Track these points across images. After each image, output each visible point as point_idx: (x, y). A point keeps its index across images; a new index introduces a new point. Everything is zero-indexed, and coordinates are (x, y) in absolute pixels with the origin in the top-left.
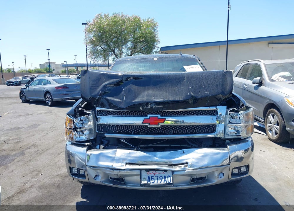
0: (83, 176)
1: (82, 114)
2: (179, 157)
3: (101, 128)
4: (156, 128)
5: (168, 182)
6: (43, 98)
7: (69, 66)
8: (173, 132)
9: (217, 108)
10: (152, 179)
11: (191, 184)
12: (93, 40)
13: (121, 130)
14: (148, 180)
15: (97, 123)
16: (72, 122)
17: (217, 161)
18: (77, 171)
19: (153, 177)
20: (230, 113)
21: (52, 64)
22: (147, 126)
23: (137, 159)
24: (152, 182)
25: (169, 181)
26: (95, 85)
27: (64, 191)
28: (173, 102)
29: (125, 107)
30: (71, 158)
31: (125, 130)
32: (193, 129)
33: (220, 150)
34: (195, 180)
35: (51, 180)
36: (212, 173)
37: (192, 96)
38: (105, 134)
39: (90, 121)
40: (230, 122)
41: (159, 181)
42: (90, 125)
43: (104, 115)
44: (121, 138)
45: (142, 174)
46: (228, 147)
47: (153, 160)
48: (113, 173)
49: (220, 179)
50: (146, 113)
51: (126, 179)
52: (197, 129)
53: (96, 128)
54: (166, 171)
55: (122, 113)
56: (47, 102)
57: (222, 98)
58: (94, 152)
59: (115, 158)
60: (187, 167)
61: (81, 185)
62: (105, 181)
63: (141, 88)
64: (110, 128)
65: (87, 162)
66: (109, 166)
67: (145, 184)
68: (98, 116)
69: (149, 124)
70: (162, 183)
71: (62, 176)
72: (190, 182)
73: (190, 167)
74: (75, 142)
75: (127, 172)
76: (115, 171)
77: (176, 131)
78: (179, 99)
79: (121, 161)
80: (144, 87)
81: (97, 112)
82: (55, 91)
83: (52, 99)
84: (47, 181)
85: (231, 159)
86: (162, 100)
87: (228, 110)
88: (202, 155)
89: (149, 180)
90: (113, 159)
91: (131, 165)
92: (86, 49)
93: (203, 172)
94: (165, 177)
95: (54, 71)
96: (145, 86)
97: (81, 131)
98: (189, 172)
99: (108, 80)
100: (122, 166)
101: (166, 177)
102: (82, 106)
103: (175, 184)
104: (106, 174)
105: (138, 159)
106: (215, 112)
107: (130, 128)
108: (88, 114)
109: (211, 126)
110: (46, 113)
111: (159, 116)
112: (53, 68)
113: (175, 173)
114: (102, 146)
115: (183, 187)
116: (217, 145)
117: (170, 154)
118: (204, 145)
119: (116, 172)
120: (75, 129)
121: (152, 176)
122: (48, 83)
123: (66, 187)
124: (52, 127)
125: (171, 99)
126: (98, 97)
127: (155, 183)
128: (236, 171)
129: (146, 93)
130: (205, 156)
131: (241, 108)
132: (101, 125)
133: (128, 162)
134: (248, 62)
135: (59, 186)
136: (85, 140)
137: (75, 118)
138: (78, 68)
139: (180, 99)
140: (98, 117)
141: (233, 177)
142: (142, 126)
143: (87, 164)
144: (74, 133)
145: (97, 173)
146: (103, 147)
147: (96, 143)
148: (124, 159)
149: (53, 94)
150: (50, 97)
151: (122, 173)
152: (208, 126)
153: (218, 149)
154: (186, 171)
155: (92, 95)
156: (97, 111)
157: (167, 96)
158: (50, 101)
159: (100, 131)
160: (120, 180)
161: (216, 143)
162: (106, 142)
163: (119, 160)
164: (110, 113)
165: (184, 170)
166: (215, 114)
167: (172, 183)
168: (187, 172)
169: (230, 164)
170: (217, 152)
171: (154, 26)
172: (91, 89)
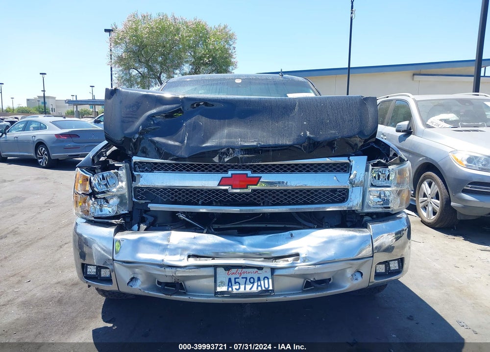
0: (108, 280)
1: (106, 167)
2: (283, 244)
3: (142, 194)
4: (244, 193)
5: (264, 289)
6: (33, 154)
7: (79, 103)
8: (274, 201)
9: (350, 160)
10: (236, 283)
11: (304, 292)
12: (124, 57)
13: (180, 198)
14: (228, 285)
15: (134, 185)
16: (88, 183)
17: (351, 250)
18: (95, 270)
19: (237, 280)
20: (373, 169)
21: (50, 100)
22: (226, 190)
23: (208, 248)
24: (236, 289)
25: (267, 286)
26: (130, 116)
27: (70, 310)
28: (275, 147)
29: (187, 156)
30: (86, 249)
31: (187, 198)
32: (308, 195)
33: (356, 231)
34: (310, 284)
35: (46, 291)
36: (342, 272)
37: (309, 138)
38: (149, 205)
39: (122, 181)
40: (372, 184)
41: (248, 287)
42: (122, 188)
43: (147, 171)
44: (178, 212)
45: (217, 275)
46: (370, 226)
47: (237, 250)
48: (163, 274)
49: (355, 282)
50: (225, 167)
51: (189, 284)
52: (316, 195)
53: (133, 194)
54: (260, 268)
55: (181, 167)
56: (40, 161)
57: (358, 143)
58: (129, 236)
59: (168, 247)
60: (299, 261)
61: (102, 299)
62: (148, 289)
63: (217, 122)
64: (158, 194)
65: (116, 254)
66: (156, 261)
67: (222, 293)
68: (135, 171)
69: (231, 187)
70: (254, 289)
71: (66, 285)
72: (302, 289)
73: (304, 261)
74: (93, 219)
75: (190, 270)
76: (168, 269)
77: (278, 199)
78: (285, 143)
79: (180, 251)
80: (222, 121)
81: (134, 165)
82: (54, 143)
83: (48, 155)
84: (38, 293)
85: (374, 246)
86: (255, 144)
87: (370, 163)
88: (325, 239)
89: (230, 285)
90: (164, 249)
91: (198, 259)
92: (111, 73)
93: (326, 271)
94: (259, 279)
95: (52, 111)
96: (225, 118)
97: (104, 198)
98: (302, 269)
99: (155, 107)
100: (180, 260)
101: (262, 278)
102: (106, 154)
103: (277, 292)
104: (149, 276)
105: (210, 248)
106: (346, 167)
107: (195, 194)
108: (118, 168)
109: (340, 192)
110: (38, 178)
111: (249, 173)
112: (51, 107)
113: (277, 273)
114: (143, 227)
115: (290, 296)
116: (348, 224)
117: (267, 240)
118: (327, 224)
119: (169, 272)
120: (93, 194)
121: (235, 279)
122: (41, 127)
123: (75, 303)
124: (49, 203)
125: (271, 142)
126: (137, 136)
127: (242, 290)
128: (382, 269)
129: (226, 131)
130: (330, 241)
131: (391, 159)
132: (142, 189)
133: (192, 253)
134: (388, 97)
135: (60, 302)
136: (113, 214)
137: (93, 175)
138: (96, 106)
139: (288, 143)
140: (135, 173)
141: (376, 280)
142: (218, 190)
143: (115, 258)
144: (91, 202)
145: (134, 273)
146: (145, 227)
147: (131, 220)
148: (184, 249)
149: (51, 147)
150: (46, 152)
151: (180, 273)
152: (334, 190)
153: (353, 231)
154: (296, 268)
155: (126, 132)
156: (135, 162)
157: (264, 137)
158: (46, 159)
159: (138, 199)
160: (177, 286)
161: (347, 221)
162: (150, 219)
163: (175, 251)
164: (159, 166)
165: (292, 267)
166: (346, 171)
167: (271, 290)
168: (299, 270)
169: (373, 257)
170: (351, 235)
171: (229, 38)
172: (123, 122)
